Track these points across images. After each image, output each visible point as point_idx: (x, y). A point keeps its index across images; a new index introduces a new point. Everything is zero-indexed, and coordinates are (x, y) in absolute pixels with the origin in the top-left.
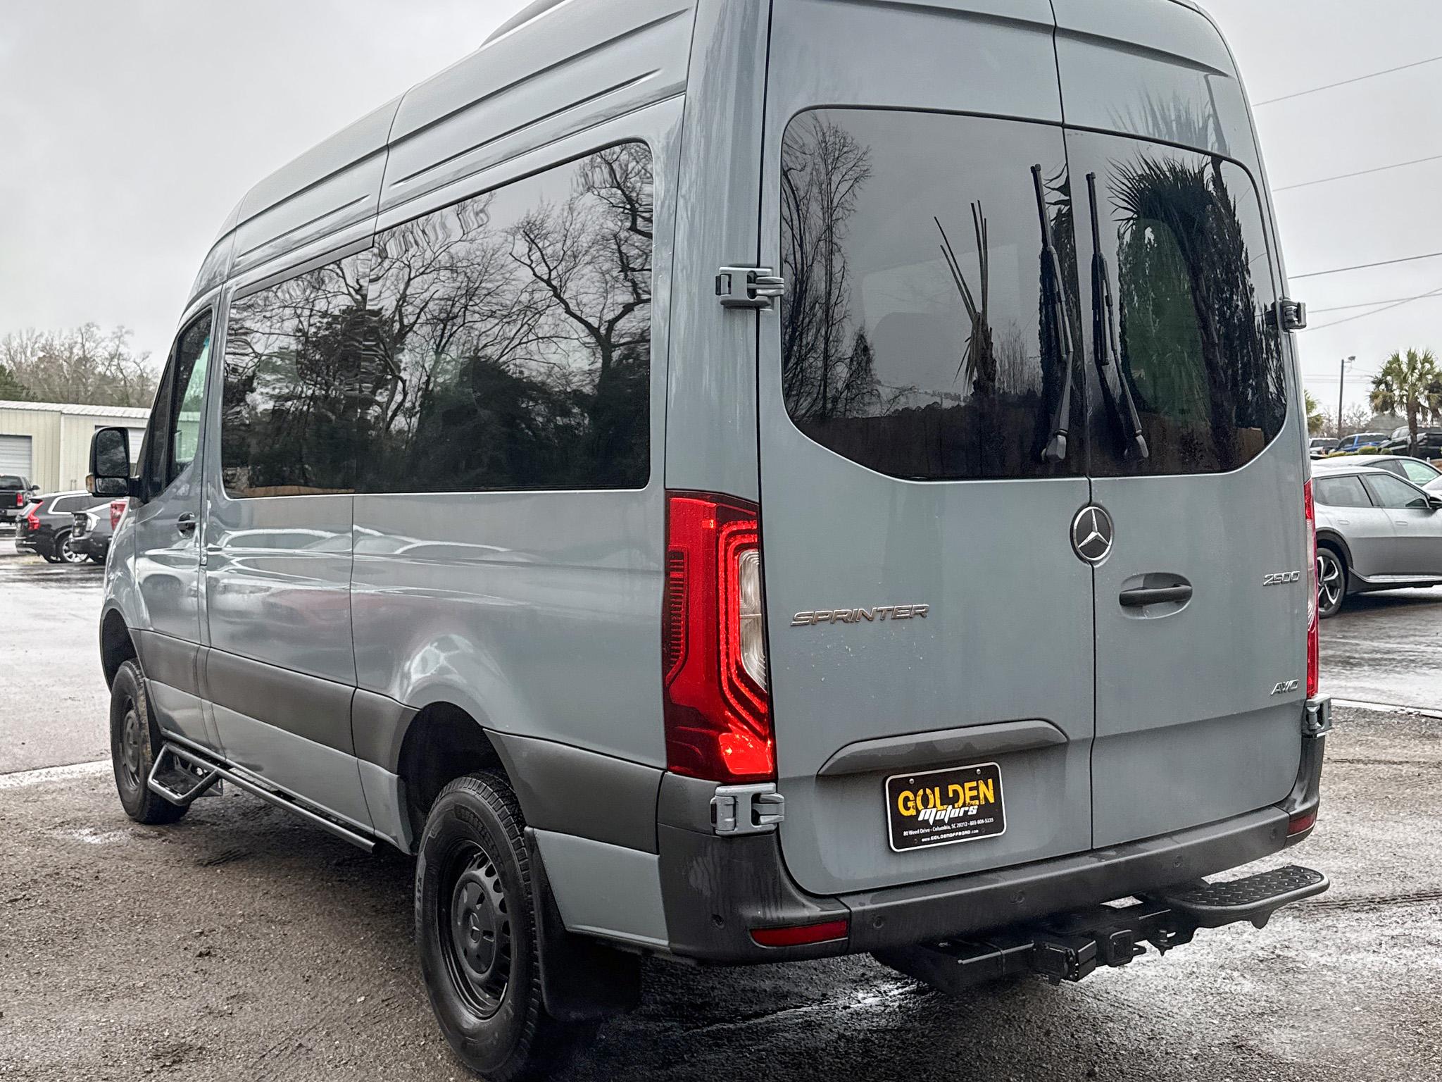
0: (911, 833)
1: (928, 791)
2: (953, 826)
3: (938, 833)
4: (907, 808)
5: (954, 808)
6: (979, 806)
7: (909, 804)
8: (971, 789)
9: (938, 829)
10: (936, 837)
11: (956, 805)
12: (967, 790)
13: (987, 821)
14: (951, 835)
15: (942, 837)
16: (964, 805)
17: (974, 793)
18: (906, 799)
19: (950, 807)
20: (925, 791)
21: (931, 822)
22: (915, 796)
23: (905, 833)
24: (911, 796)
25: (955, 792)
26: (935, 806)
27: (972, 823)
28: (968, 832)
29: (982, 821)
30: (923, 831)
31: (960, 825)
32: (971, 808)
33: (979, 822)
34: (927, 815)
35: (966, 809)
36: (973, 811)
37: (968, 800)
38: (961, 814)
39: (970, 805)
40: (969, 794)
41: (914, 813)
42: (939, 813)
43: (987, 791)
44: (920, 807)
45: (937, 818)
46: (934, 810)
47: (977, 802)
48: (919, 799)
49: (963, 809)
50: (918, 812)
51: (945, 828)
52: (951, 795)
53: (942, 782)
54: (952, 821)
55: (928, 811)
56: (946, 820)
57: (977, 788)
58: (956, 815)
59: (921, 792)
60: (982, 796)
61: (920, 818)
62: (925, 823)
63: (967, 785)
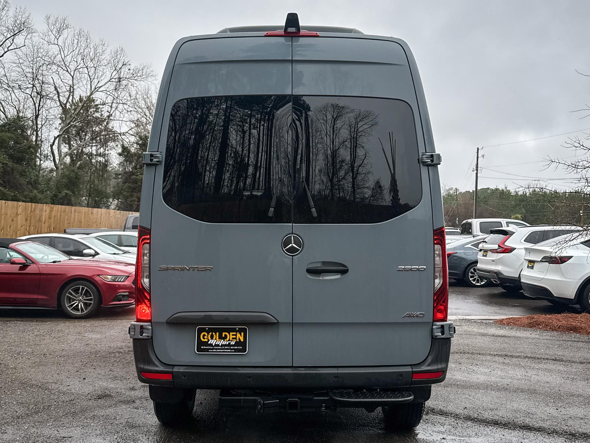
0: (205, 347)
1: (214, 333)
2: (223, 348)
3: (216, 349)
4: (204, 338)
5: (224, 341)
6: (236, 342)
7: (205, 337)
8: (233, 335)
9: (216, 348)
10: (215, 350)
11: (225, 340)
12: (231, 335)
13: (239, 348)
14: (222, 351)
15: (217, 350)
16: (229, 340)
17: (235, 337)
18: (204, 335)
19: (223, 340)
20: (212, 333)
21: (214, 344)
22: (208, 334)
23: (202, 347)
24: (206, 334)
25: (226, 335)
26: (216, 339)
27: (231, 347)
28: (230, 351)
29: (237, 348)
30: (209, 347)
31: (226, 347)
32: (232, 342)
33: (235, 347)
34: (212, 342)
35: (230, 342)
36: (233, 343)
37: (231, 339)
38: (227, 344)
39: (231, 341)
40: (232, 337)
41: (207, 340)
42: (217, 342)
43: (240, 337)
44: (210, 338)
45: (216, 343)
46: (216, 341)
47: (235, 340)
48: (209, 336)
49: (228, 342)
50: (209, 340)
51: (219, 348)
52: (223, 336)
53: (221, 331)
54: (222, 345)
55: (213, 341)
56: (220, 345)
57: (236, 335)
58: (225, 344)
59: (211, 333)
60: (238, 338)
61: (209, 343)
62: (211, 345)
63: (231, 333)
